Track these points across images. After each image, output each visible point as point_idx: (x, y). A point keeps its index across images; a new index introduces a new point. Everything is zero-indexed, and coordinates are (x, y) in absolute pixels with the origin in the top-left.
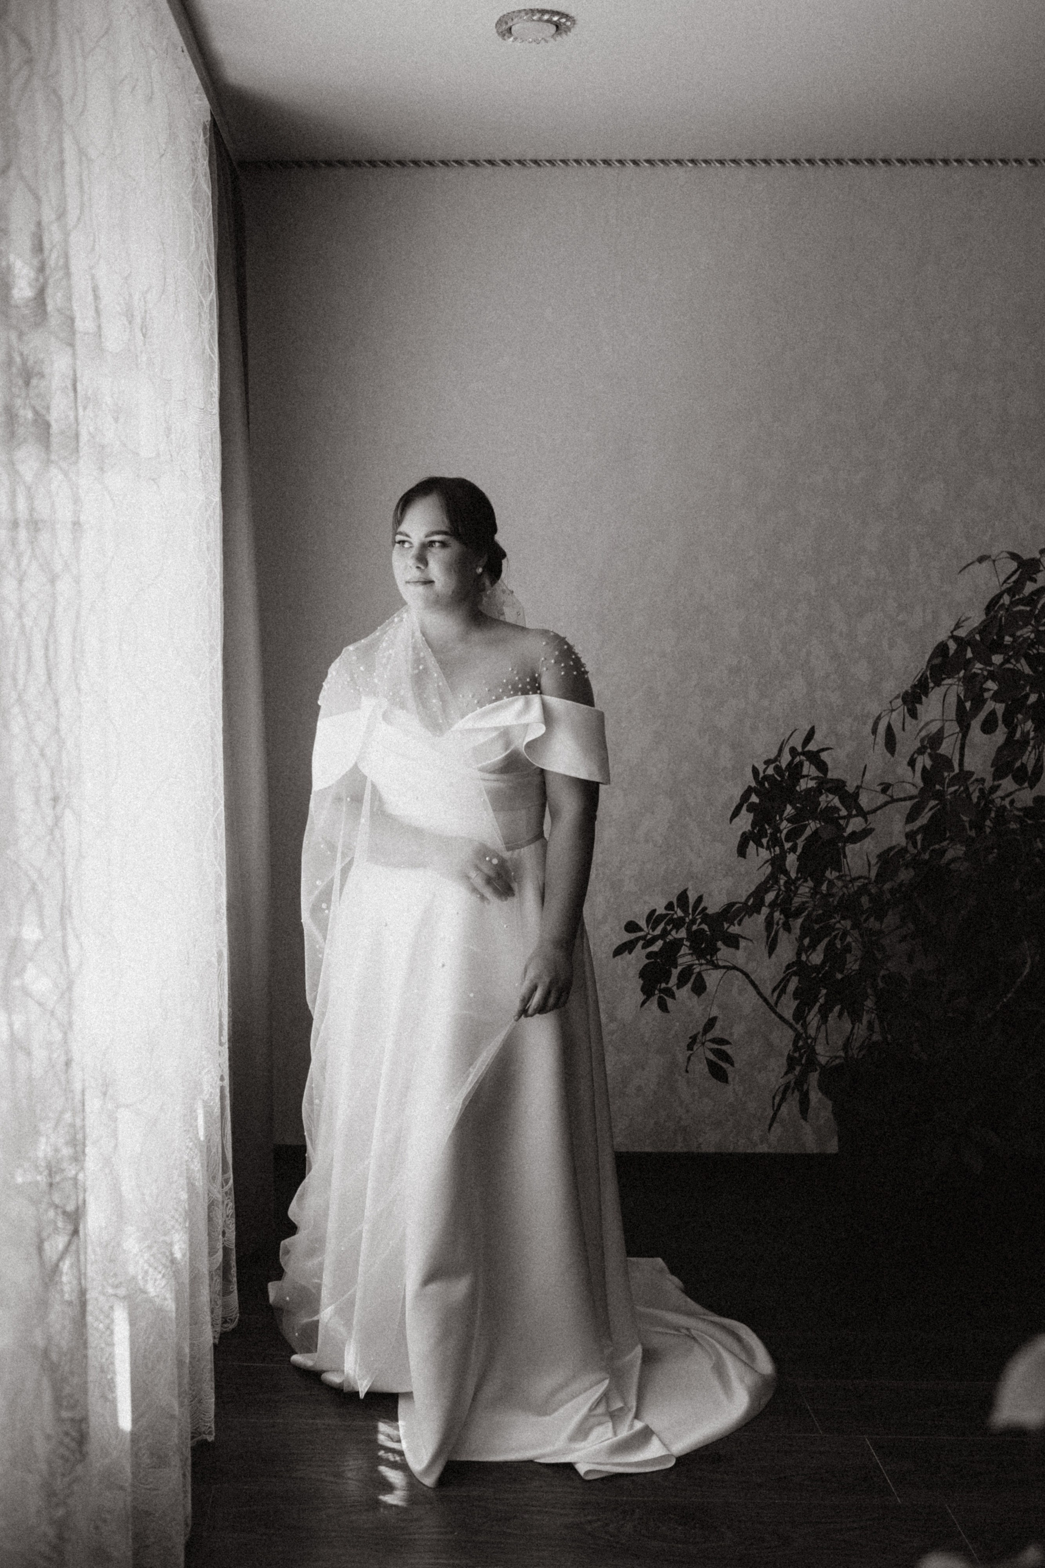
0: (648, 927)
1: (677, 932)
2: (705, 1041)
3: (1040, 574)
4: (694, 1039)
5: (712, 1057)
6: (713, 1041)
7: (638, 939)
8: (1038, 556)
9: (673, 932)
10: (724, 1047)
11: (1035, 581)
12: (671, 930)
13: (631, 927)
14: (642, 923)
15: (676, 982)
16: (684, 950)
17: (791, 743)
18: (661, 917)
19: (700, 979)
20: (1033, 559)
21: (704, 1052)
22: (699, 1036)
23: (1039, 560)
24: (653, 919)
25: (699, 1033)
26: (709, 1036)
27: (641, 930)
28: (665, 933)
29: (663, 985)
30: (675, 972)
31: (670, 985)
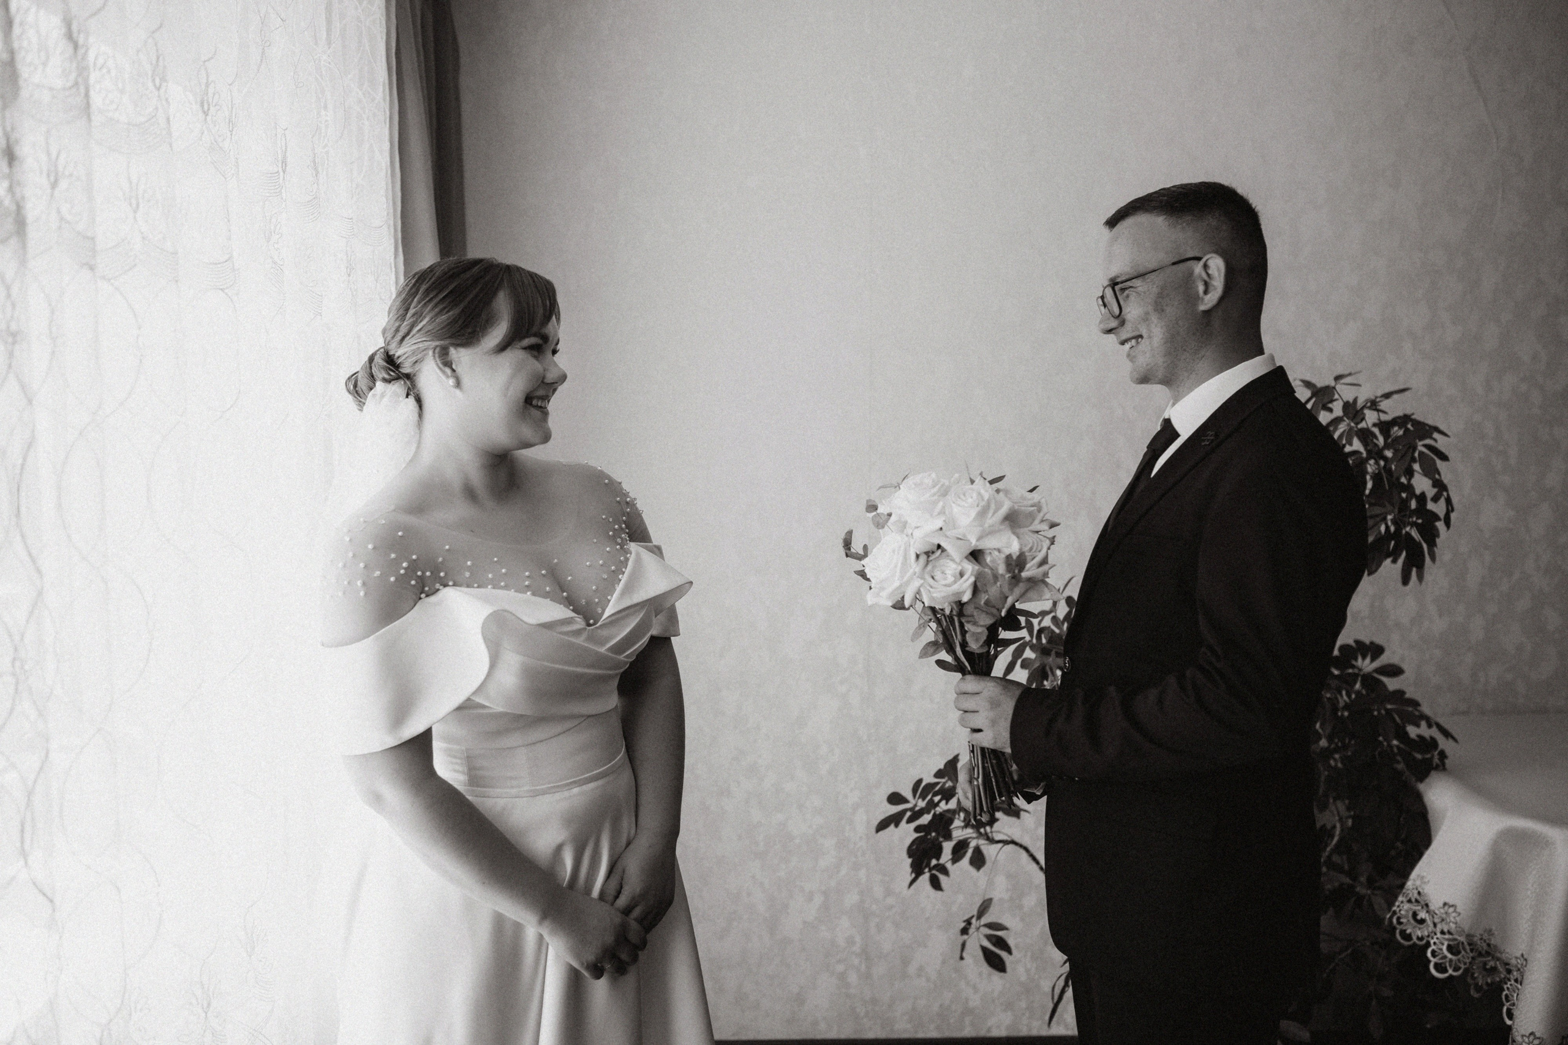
0: (914, 796)
1: (947, 803)
2: (980, 927)
3: (1335, 403)
4: (968, 922)
5: (987, 944)
6: (990, 926)
7: (904, 812)
8: (1333, 384)
9: (943, 804)
10: (999, 933)
11: (1331, 410)
12: (940, 801)
13: (895, 798)
14: (907, 793)
15: (950, 857)
16: (958, 823)
17: (1067, 593)
18: (930, 787)
19: (978, 851)
20: (1327, 387)
21: (978, 939)
22: (974, 921)
23: (1334, 388)
24: (920, 789)
25: (973, 916)
26: (984, 921)
27: (906, 801)
28: (932, 805)
29: (934, 862)
30: (948, 847)
31: (942, 861)
